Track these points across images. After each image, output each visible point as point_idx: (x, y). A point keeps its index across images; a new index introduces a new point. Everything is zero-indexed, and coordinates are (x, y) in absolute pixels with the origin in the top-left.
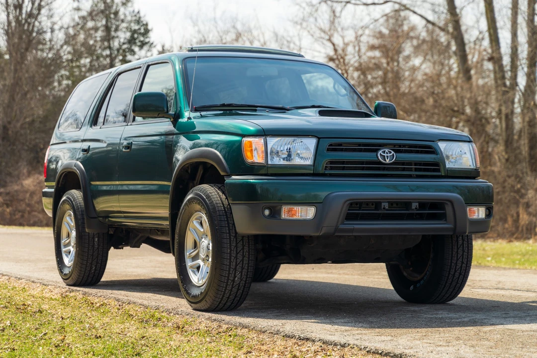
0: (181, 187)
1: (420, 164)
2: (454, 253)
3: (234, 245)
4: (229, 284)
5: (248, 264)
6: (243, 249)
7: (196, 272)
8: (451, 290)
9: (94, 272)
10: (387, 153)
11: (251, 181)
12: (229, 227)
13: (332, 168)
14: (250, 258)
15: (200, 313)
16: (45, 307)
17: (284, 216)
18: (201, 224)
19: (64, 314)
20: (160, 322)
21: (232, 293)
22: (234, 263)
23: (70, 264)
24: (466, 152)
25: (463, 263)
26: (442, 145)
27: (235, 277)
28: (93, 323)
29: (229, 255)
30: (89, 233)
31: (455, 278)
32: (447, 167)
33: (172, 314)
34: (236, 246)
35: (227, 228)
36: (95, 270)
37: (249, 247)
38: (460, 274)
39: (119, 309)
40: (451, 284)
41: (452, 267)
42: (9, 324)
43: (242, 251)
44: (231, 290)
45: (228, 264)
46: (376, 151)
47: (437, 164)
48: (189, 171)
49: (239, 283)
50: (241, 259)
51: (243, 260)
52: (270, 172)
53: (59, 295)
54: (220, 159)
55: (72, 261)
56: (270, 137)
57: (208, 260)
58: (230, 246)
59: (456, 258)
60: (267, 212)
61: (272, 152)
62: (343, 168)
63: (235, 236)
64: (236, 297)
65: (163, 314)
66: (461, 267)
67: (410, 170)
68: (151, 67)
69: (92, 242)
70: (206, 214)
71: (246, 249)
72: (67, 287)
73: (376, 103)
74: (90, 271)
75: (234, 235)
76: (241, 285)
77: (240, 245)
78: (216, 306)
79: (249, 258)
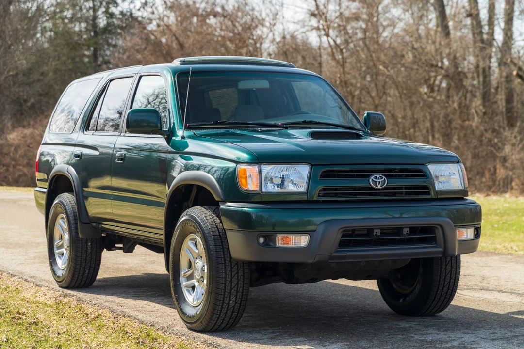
0: (175, 205)
1: (410, 188)
2: (443, 269)
3: (229, 269)
4: (224, 307)
5: (243, 287)
6: (238, 273)
7: (191, 292)
8: (439, 304)
9: (88, 276)
10: (379, 179)
11: (246, 209)
12: (223, 251)
13: (324, 195)
14: (245, 282)
15: (195, 334)
16: (40, 316)
17: (279, 243)
18: (196, 244)
19: (60, 327)
20: (156, 343)
21: (227, 315)
22: (229, 287)
23: (63, 266)
24: (455, 172)
25: (451, 278)
26: (433, 168)
27: (230, 300)
28: (89, 341)
29: (224, 279)
30: (82, 239)
31: (443, 293)
32: (437, 189)
33: (167, 333)
34: (231, 271)
35: (222, 253)
36: (89, 273)
37: (243, 271)
38: (448, 289)
39: (114, 323)
40: (439, 299)
41: (441, 283)
42: (5, 340)
43: (236, 275)
44: (226, 313)
45: (223, 288)
46: (369, 176)
47: (427, 188)
48: (183, 191)
49: (234, 306)
50: (236, 282)
51: (237, 284)
52: (264, 199)
53: (53, 300)
54: (215, 185)
55: (65, 263)
56: (264, 165)
57: (203, 281)
58: (225, 270)
59: (444, 274)
60: (262, 240)
61: (266, 178)
62: (336, 195)
63: (230, 261)
64: (230, 319)
65: (158, 332)
66: (450, 282)
67: (401, 194)
68: (143, 77)
69: (85, 247)
70: (200, 237)
71: (241, 273)
72: (60, 289)
73: (366, 115)
74: (83, 274)
75: (229, 259)
76: (236, 308)
77: (235, 269)
78: (211, 327)
79: (243, 282)
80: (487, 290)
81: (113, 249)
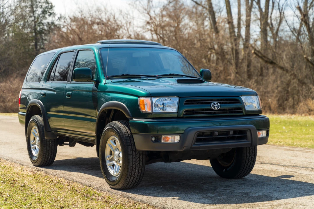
0: (102, 121)
1: (232, 109)
2: (248, 153)
3: (135, 155)
4: (132, 176)
5: (142, 165)
6: (139, 157)
7: (112, 168)
8: (245, 172)
9: (50, 160)
10: (216, 104)
11: (143, 122)
12: (131, 145)
13: (187, 114)
14: (143, 162)
15: (116, 191)
16: (26, 182)
17: (163, 141)
18: (115, 142)
19: (38, 188)
20: (94, 196)
21: (133, 180)
22: (135, 165)
23: (36, 154)
24: (255, 101)
25: (252, 158)
26: (243, 98)
27: (135, 172)
28: (56, 196)
29: (132, 161)
30: (47, 139)
31: (248, 166)
32: (246, 110)
33: (99, 191)
34: (136, 156)
35: (131, 146)
36: (50, 158)
37: (142, 156)
38: (251, 164)
39: (68, 186)
40: (246, 169)
41: (247, 160)
42: (9, 196)
43: (139, 158)
44: (133, 179)
45: (132, 165)
46: (210, 103)
47: (241, 109)
48: (106, 113)
49: (137, 175)
50: (138, 162)
51: (139, 163)
52: (154, 116)
53: (31, 173)
54: (126, 109)
56: (154, 97)
57: (119, 162)
58: (133, 156)
59: (248, 156)
60: (153, 139)
61: (155, 105)
62: (193, 114)
63: (135, 151)
64: (135, 182)
65: (94, 190)
66: (251, 160)
67: (227, 113)
68: (80, 51)
69: (48, 144)
70: (118, 138)
71: (141, 157)
72: (35, 167)
73: (201, 70)
74: (47, 159)
75: (134, 150)
76: (138, 176)
77: (138, 155)
78: (125, 187)
79: (142, 162)
80: (264, 163)
81: (63, 145)
